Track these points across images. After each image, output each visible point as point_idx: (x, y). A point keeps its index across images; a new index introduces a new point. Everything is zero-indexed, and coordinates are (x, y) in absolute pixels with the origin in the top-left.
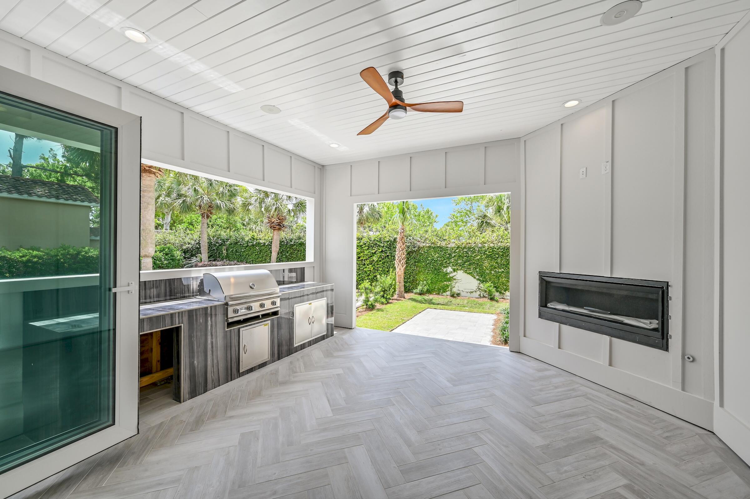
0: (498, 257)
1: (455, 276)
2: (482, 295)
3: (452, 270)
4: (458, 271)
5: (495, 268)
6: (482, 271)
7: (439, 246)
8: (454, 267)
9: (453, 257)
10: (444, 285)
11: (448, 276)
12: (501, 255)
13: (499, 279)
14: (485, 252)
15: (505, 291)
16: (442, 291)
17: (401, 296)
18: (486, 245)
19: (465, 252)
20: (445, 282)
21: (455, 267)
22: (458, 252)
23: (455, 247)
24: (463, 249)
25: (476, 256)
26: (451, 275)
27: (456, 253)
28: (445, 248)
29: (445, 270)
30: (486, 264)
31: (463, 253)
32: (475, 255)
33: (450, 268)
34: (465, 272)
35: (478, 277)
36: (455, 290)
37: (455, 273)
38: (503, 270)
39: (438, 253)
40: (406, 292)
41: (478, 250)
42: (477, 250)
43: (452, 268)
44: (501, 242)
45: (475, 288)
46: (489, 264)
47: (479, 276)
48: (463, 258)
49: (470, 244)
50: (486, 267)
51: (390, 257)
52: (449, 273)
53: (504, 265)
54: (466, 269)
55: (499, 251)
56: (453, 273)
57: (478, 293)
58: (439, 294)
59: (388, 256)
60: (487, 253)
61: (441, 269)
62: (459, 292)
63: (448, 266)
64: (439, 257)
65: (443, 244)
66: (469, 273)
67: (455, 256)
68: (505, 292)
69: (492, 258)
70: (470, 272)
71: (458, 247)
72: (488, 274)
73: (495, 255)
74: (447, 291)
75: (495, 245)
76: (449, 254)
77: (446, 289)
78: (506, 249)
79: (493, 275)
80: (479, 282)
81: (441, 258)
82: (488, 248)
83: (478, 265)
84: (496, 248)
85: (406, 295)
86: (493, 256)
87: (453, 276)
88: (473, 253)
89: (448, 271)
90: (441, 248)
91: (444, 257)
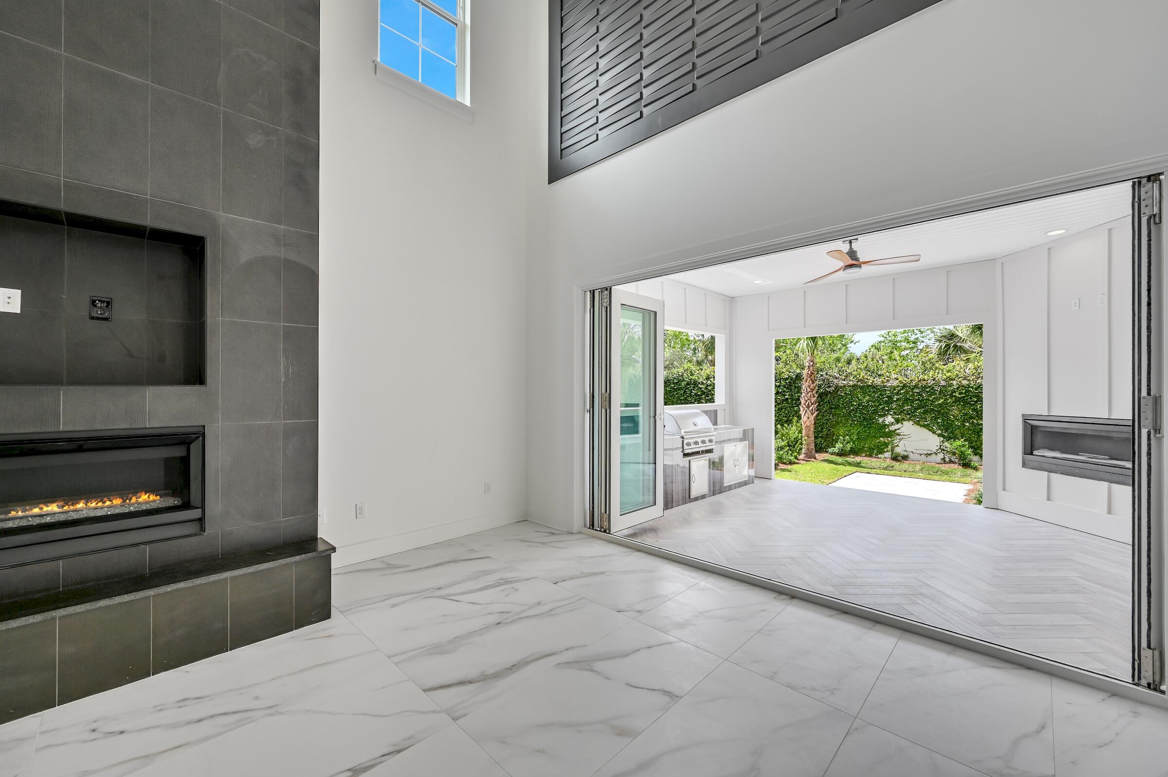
0: (976, 402)
1: (898, 429)
2: (947, 460)
3: (893, 420)
4: (905, 423)
6: (947, 423)
7: (870, 384)
8: (897, 416)
9: (895, 401)
10: (879, 442)
11: (887, 430)
13: (979, 436)
16: (875, 452)
17: (810, 457)
18: (955, 383)
19: (916, 394)
20: (881, 439)
21: (900, 416)
22: (904, 393)
23: (898, 386)
24: (913, 389)
25: (937, 399)
26: (892, 428)
27: (901, 395)
28: (881, 388)
29: (881, 420)
30: (955, 411)
31: (913, 395)
32: (935, 398)
33: (890, 417)
34: (918, 423)
35: (940, 432)
36: (898, 450)
37: (899, 425)
39: (870, 396)
40: (817, 451)
41: (939, 390)
42: (937, 390)
43: (893, 418)
45: (934, 449)
46: (961, 411)
47: (942, 430)
48: (913, 402)
49: (924, 380)
50: (954, 416)
51: (790, 401)
52: (888, 426)
54: (918, 419)
56: (896, 426)
57: (941, 456)
58: (870, 456)
59: (787, 399)
60: (957, 394)
62: (906, 454)
63: (886, 415)
64: (870, 401)
65: (878, 381)
66: (924, 426)
67: (898, 399)
69: (966, 403)
70: (926, 423)
71: (904, 386)
72: (959, 427)
73: (971, 398)
74: (885, 452)
75: (972, 383)
76: (887, 397)
77: (883, 449)
79: (969, 429)
80: (942, 439)
81: (874, 402)
82: (958, 388)
83: (940, 413)
84: (972, 387)
85: (817, 455)
86: (967, 400)
87: (896, 430)
88: (931, 396)
89: (887, 423)
90: (874, 387)
91: (879, 401)
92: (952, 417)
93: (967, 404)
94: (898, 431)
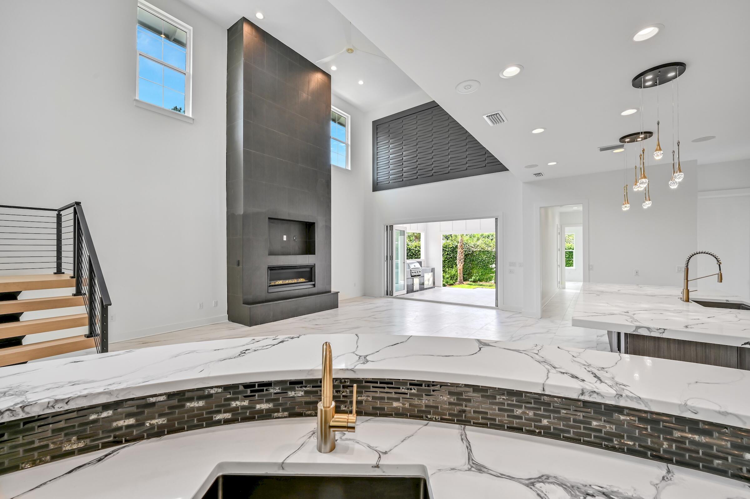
7: (486, 250)
10: (490, 276)
11: (493, 270)
16: (489, 280)
17: (461, 283)
20: (491, 274)
28: (490, 252)
29: (491, 266)
39: (486, 255)
40: (464, 281)
51: (453, 258)
58: (487, 282)
59: (452, 257)
61: (488, 265)
63: (493, 264)
64: (486, 258)
65: (489, 249)
74: (492, 280)
76: (493, 256)
77: (491, 279)
81: (488, 258)
85: (464, 282)
89: (493, 267)
90: (488, 252)
91: (490, 258)
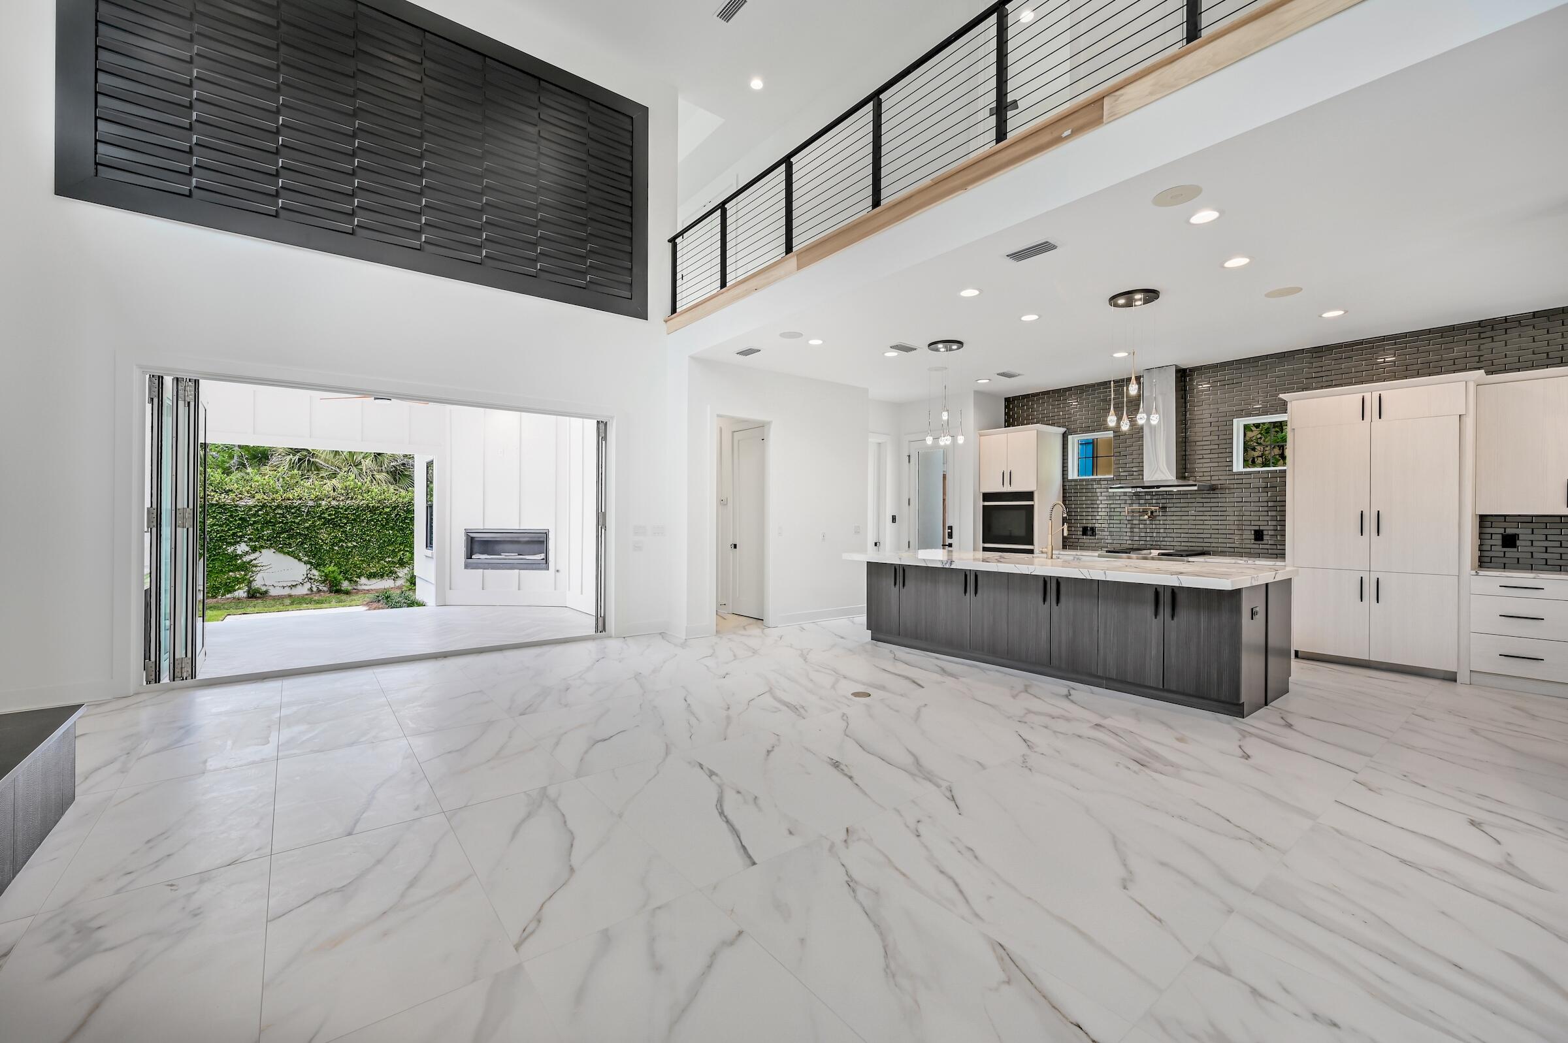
0: (345, 524)
1: (255, 559)
2: (315, 589)
3: (247, 549)
4: (263, 551)
5: (341, 541)
6: (315, 548)
7: (214, 502)
8: (253, 544)
9: (251, 525)
10: (228, 578)
11: (239, 561)
12: (352, 520)
13: (348, 560)
14: (321, 514)
15: (359, 577)
16: (222, 591)
18: (324, 503)
19: (278, 516)
20: (231, 574)
21: (257, 543)
22: (263, 514)
23: (254, 507)
24: (275, 510)
25: (306, 521)
26: (247, 559)
27: (260, 516)
28: (231, 508)
29: (230, 549)
30: (324, 535)
31: (275, 517)
32: (300, 520)
33: (243, 545)
34: (281, 551)
35: (307, 559)
36: (258, 583)
37: (257, 554)
38: (355, 544)
39: (214, 518)
41: (306, 511)
42: (304, 511)
43: (248, 546)
44: (352, 498)
45: (300, 579)
46: (329, 534)
47: (309, 556)
48: (274, 525)
49: (289, 500)
50: (323, 540)
52: (241, 556)
53: (357, 535)
54: (281, 546)
55: (349, 514)
56: (252, 555)
57: (308, 585)
60: (326, 516)
61: (220, 548)
62: (264, 589)
63: (238, 542)
64: (214, 525)
65: (226, 499)
66: (288, 553)
67: (255, 522)
68: (358, 579)
69: (335, 525)
70: (291, 550)
71: (264, 506)
72: (328, 552)
73: (340, 520)
74: (236, 590)
75: (341, 503)
76: (240, 519)
77: (233, 586)
78: (361, 510)
79: (338, 553)
80: (309, 566)
81: (221, 526)
82: (327, 509)
83: (308, 536)
84: (342, 508)
86: (337, 521)
87: (252, 561)
88: (297, 517)
89: (239, 552)
90: (220, 507)
91: (228, 525)
92: (320, 541)
93: (337, 526)
94: (254, 562)
